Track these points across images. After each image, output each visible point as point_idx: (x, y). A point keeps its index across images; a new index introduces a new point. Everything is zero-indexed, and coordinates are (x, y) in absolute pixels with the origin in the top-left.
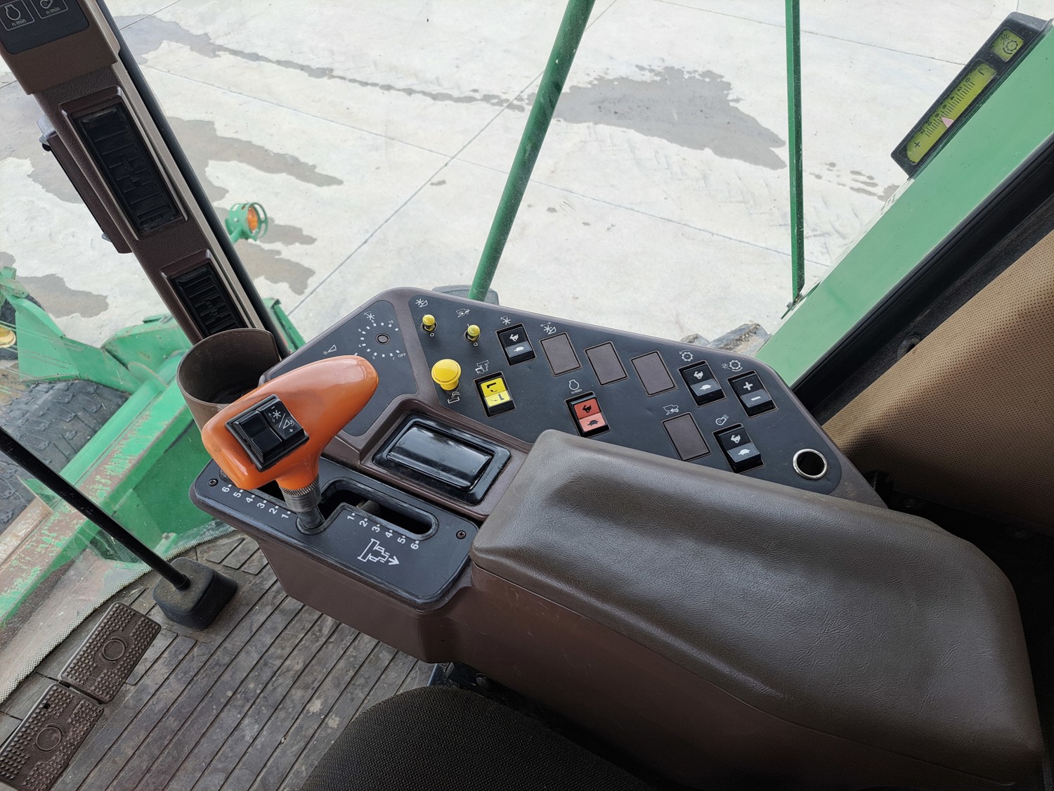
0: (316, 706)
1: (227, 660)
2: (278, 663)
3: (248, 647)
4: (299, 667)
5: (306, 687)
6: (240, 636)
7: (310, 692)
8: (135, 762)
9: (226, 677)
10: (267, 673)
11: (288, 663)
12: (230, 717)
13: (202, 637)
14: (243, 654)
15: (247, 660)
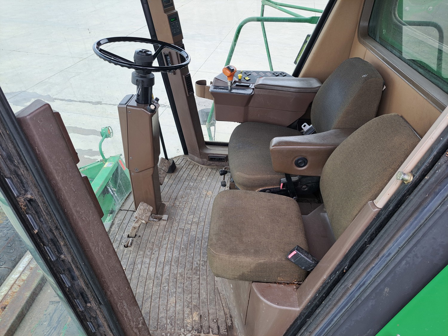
0: (204, 179)
1: (181, 176)
2: (192, 175)
3: (184, 174)
4: (197, 174)
5: (200, 177)
6: (181, 173)
7: (201, 177)
8: (169, 191)
9: (182, 178)
10: (191, 176)
11: (194, 174)
12: (186, 183)
13: (172, 174)
14: (183, 175)
15: (185, 175)
